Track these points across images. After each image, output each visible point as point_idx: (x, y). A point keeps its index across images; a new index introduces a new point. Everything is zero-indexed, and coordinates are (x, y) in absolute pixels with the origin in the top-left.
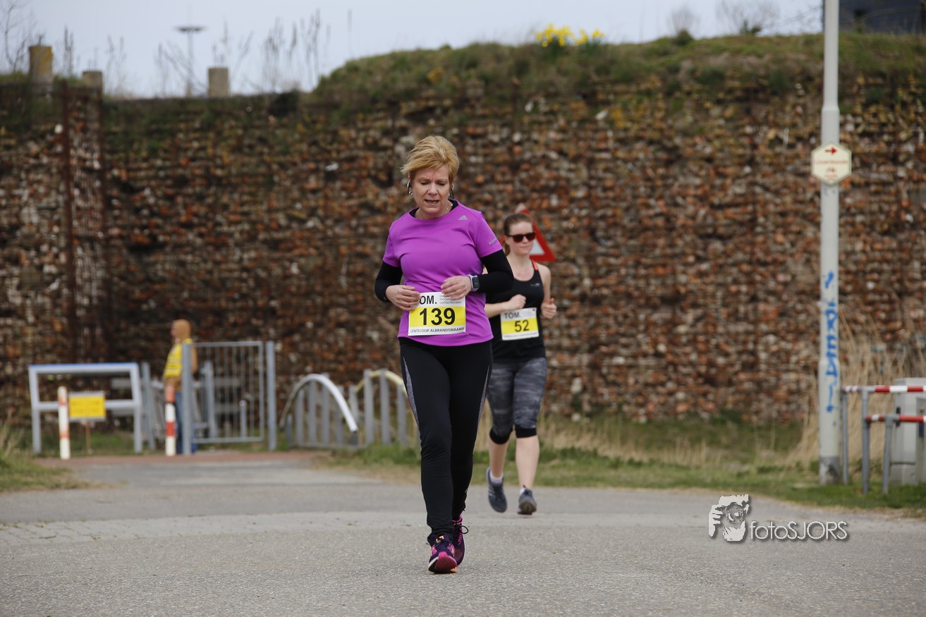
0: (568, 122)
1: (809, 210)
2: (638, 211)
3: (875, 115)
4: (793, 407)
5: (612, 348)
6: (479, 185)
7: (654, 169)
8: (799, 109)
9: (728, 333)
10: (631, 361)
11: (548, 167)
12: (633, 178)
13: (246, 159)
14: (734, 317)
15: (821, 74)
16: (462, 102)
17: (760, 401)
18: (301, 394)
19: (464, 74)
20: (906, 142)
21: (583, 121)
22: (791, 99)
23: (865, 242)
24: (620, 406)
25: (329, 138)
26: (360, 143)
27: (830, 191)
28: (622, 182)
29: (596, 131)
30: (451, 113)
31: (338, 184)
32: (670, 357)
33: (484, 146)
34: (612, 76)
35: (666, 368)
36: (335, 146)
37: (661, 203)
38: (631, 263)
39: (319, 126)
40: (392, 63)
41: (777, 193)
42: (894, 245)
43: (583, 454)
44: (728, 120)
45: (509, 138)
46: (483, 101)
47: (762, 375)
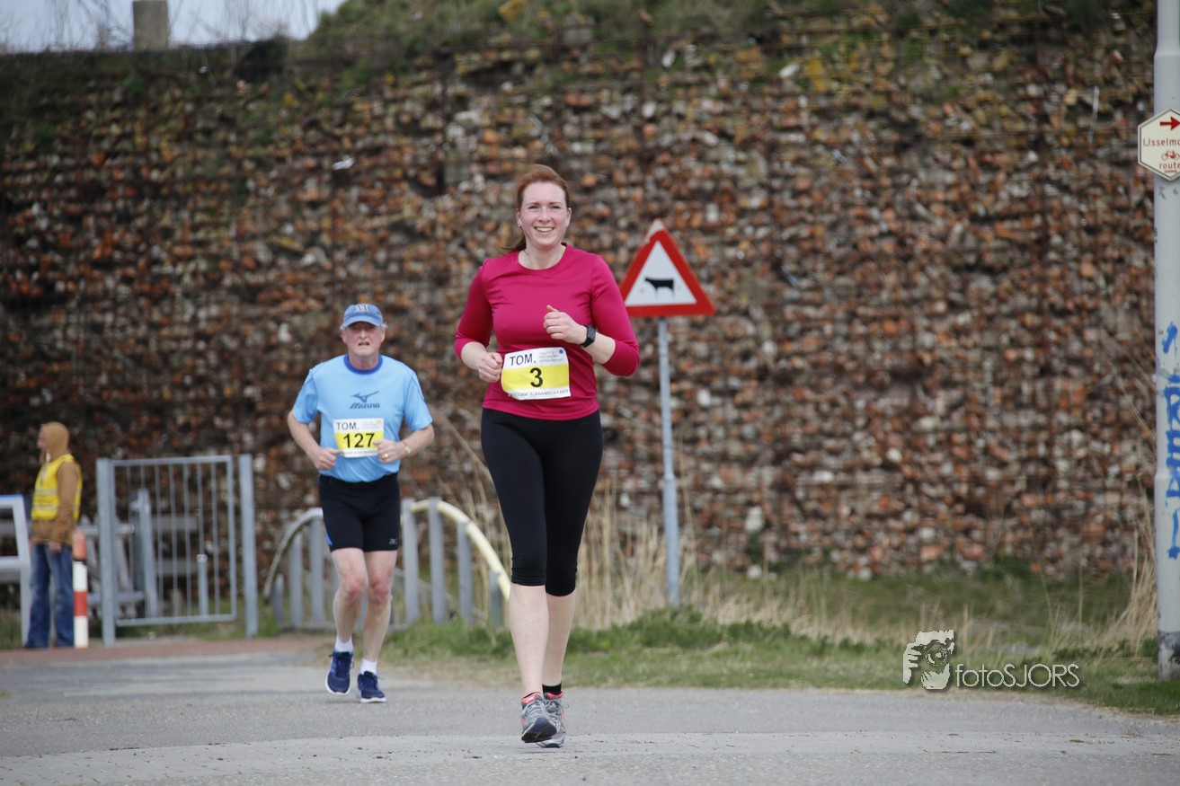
0: (734, 84)
1: (1137, 221)
2: (851, 229)
4: (1114, 549)
5: (812, 456)
6: (588, 190)
7: (877, 159)
8: (1117, 54)
9: (1004, 429)
10: (842, 477)
11: (701, 158)
12: (841, 174)
13: (200, 153)
14: (1014, 401)
16: (557, 53)
17: (1058, 540)
18: (298, 540)
21: (758, 80)
22: (1104, 38)
24: (826, 552)
25: (338, 115)
26: (389, 122)
27: (1168, 191)
28: (824, 180)
29: (779, 97)
30: (539, 70)
31: (354, 192)
32: (907, 470)
33: (595, 125)
34: (805, 6)
35: (902, 488)
36: (348, 128)
37: (890, 214)
38: (840, 314)
39: (320, 96)
41: (1082, 195)
43: (766, 633)
44: (996, 75)
45: (636, 111)
46: (592, 49)
47: (1061, 497)
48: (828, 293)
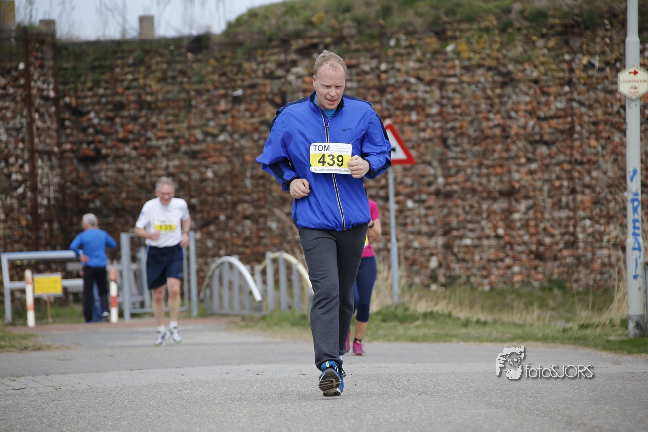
0: (424, 54)
1: (616, 119)
2: (480, 123)
4: (606, 276)
5: (461, 232)
7: (492, 90)
8: (607, 40)
9: (553, 219)
10: (476, 242)
11: (408, 90)
12: (475, 97)
13: (170, 88)
14: (558, 206)
15: (625, 12)
16: (340, 39)
17: (579, 272)
18: (217, 272)
19: (341, 17)
21: (435, 53)
22: (601, 32)
24: (468, 278)
25: (235, 69)
26: (260, 73)
27: (633, 105)
28: (467, 100)
29: (446, 60)
30: (331, 48)
31: (243, 106)
32: (507, 239)
33: (358, 74)
34: (458, 17)
35: (504, 247)
36: (240, 76)
37: (499, 116)
38: (475, 164)
39: (227, 61)
40: (284, 9)
41: (590, 107)
43: (440, 316)
44: (550, 50)
45: (377, 67)
46: (356, 38)
47: (580, 251)
48: (469, 154)
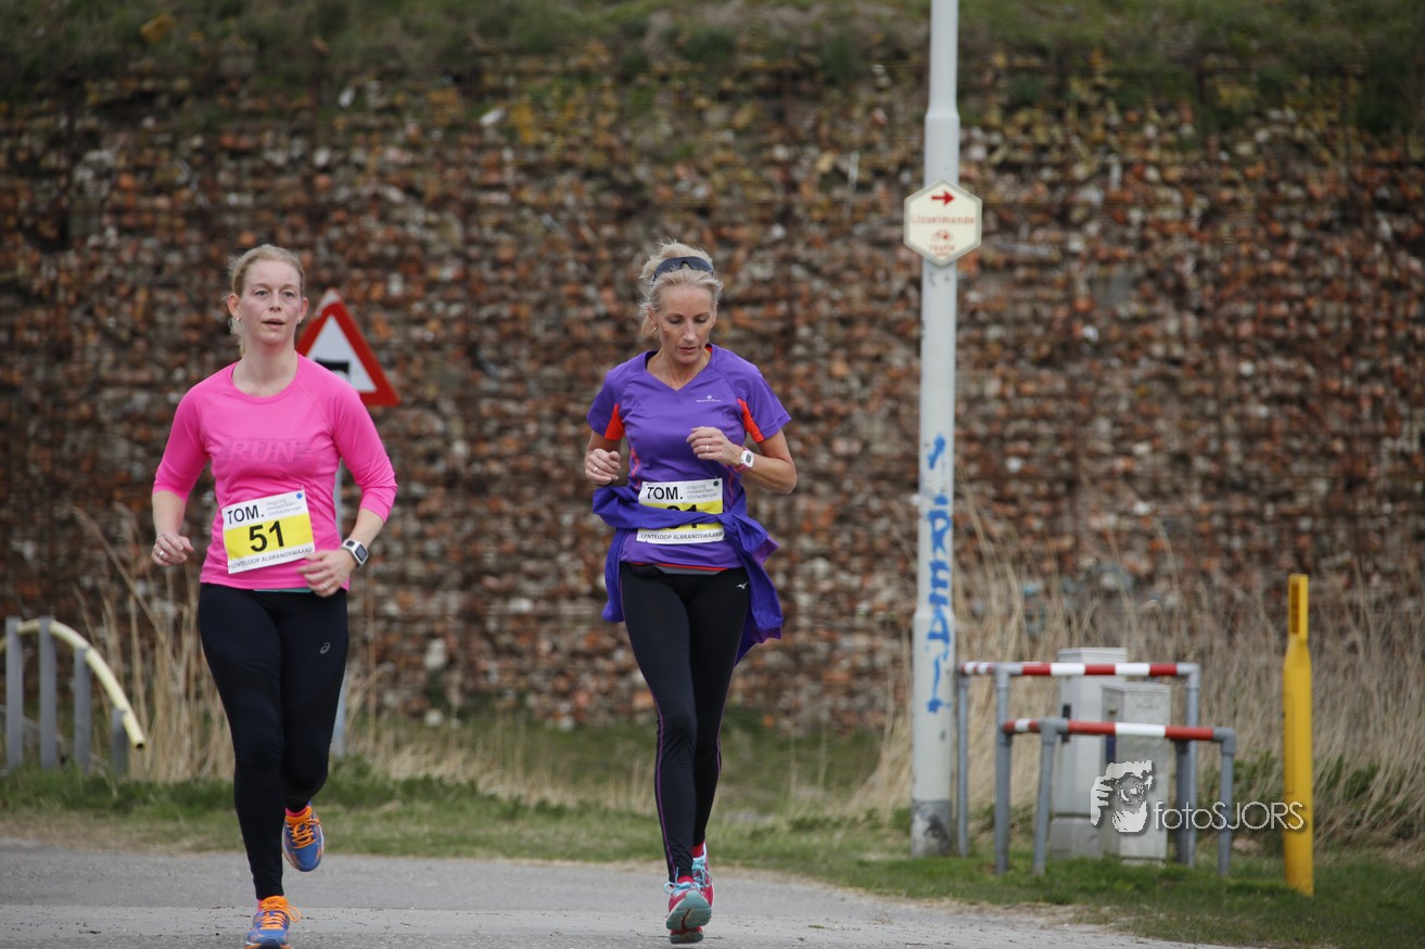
0: (425, 130)
1: (898, 313)
2: (562, 309)
3: (1027, 129)
4: (861, 701)
5: (508, 580)
7: (595, 226)
8: (880, 115)
10: (543, 607)
11: (383, 218)
12: (553, 245)
15: (925, 45)
16: (212, 84)
17: (797, 689)
19: (216, 28)
20: (1085, 183)
21: (454, 128)
22: (864, 94)
23: (1004, 379)
24: (521, 696)
27: (939, 277)
28: (530, 250)
29: (481, 148)
30: (188, 104)
33: (256, 173)
34: (513, 41)
37: (608, 294)
38: (546, 412)
41: (835, 279)
42: (1061, 386)
43: (448, 790)
44: (741, 133)
45: (306, 158)
46: (254, 82)
47: (801, 637)
48: (532, 385)
